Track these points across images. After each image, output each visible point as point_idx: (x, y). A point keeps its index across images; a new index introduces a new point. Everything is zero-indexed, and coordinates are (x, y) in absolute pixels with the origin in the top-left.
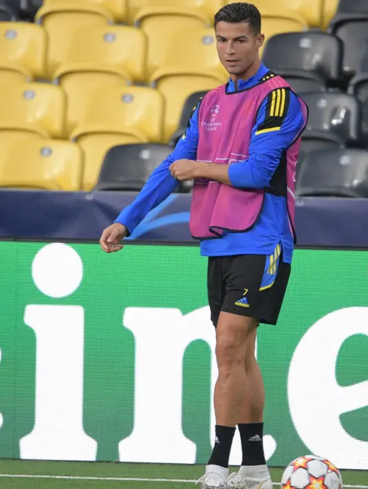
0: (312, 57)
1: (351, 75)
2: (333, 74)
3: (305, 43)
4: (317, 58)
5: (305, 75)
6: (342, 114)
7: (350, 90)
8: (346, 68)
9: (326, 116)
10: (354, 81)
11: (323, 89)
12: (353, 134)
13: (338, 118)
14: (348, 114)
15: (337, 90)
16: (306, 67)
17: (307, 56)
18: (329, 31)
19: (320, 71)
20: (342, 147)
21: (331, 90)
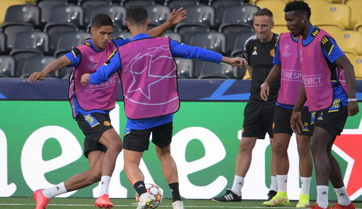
0: (28, 16)
1: (45, 23)
2: (37, 23)
3: (24, 10)
4: (30, 16)
5: (25, 24)
6: (42, 41)
7: (45, 30)
8: (43, 21)
9: (35, 42)
10: (47, 26)
11: (33, 30)
12: (46, 50)
13: (40, 43)
14: (44, 41)
15: (39, 30)
16: (25, 20)
17: (25, 16)
18: (35, 4)
19: (31, 21)
20: (42, 55)
21: (36, 30)
